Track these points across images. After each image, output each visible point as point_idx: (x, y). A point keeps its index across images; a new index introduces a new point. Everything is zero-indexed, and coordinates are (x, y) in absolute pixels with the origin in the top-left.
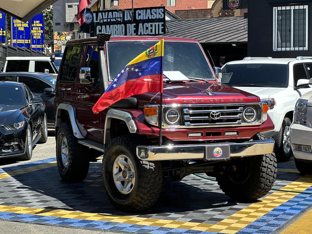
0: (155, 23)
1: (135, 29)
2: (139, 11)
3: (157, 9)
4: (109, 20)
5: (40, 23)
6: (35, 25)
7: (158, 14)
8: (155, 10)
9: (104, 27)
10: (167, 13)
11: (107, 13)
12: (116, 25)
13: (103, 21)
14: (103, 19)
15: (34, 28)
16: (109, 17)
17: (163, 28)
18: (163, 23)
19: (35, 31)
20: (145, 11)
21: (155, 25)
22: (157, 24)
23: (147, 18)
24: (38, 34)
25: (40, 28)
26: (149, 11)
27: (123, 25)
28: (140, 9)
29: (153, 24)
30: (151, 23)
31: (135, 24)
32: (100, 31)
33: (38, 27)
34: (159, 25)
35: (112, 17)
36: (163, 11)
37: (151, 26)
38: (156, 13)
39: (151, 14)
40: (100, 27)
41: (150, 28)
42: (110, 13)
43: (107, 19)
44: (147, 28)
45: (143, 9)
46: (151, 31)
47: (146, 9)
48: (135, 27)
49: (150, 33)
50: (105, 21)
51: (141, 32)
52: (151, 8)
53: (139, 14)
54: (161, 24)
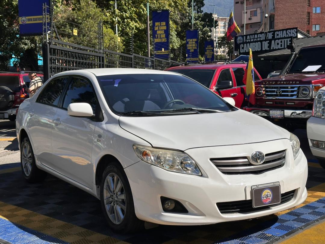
0: (285, 40)
1: (268, 45)
2: (277, 32)
3: (292, 30)
4: (255, 40)
5: (211, 47)
6: (208, 49)
7: (292, 33)
8: (289, 30)
9: (245, 45)
10: (300, 32)
11: (253, 36)
12: (254, 43)
13: (250, 40)
14: (250, 39)
15: (207, 51)
16: (255, 38)
17: (290, 42)
18: (290, 39)
19: (208, 53)
20: (282, 32)
21: (284, 41)
22: (286, 40)
23: (283, 37)
24: (210, 55)
25: (211, 51)
26: (285, 32)
27: (260, 43)
28: (278, 31)
29: (283, 40)
30: (281, 40)
31: (269, 41)
32: (243, 48)
33: (210, 50)
34: (287, 41)
35: (257, 37)
36: (296, 31)
37: (281, 42)
38: (290, 33)
39: (287, 34)
40: (243, 45)
41: (280, 44)
42: (256, 36)
43: (254, 39)
44: (278, 44)
45: (280, 30)
46: (281, 45)
47: (283, 30)
48: (268, 43)
49: (280, 48)
50: (252, 40)
51: (273, 47)
52: (287, 30)
53: (278, 35)
54: (289, 40)
